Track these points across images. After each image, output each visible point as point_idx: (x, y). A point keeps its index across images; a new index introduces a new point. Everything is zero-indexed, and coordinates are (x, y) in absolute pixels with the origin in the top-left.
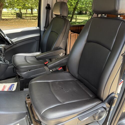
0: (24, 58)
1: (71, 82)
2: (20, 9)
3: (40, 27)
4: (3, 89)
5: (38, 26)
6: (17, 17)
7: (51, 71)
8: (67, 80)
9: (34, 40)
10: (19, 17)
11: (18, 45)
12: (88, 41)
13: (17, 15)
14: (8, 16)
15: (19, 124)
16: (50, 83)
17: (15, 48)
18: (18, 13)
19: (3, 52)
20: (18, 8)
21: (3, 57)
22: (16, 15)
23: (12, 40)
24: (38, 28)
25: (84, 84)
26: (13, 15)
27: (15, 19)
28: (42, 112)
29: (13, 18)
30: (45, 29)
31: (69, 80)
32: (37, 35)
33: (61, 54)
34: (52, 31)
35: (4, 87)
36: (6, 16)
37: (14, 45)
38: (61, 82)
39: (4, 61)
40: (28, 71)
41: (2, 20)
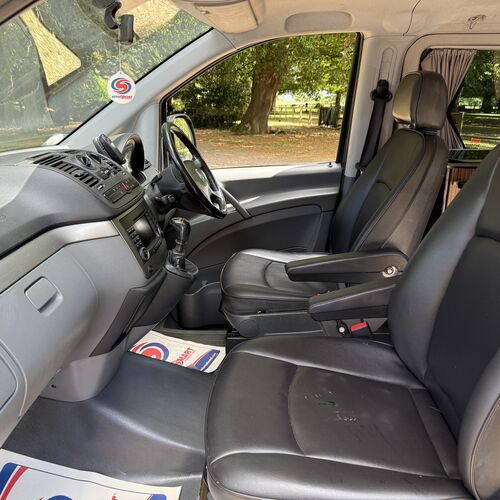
0: (260, 268)
1: (386, 391)
2: (338, 93)
3: (343, 166)
4: (181, 359)
5: (337, 162)
6: (320, 124)
7: (342, 330)
8: (375, 378)
9: (315, 209)
10: (328, 124)
11: (256, 222)
12: (481, 233)
13: (320, 117)
14: (293, 120)
15: (180, 488)
16: (298, 370)
17: (245, 230)
18: (327, 109)
19: (182, 238)
20: (330, 91)
21: (181, 252)
22: (317, 117)
23: (241, 203)
24: (336, 166)
25: (441, 414)
26: (307, 116)
27: (312, 128)
28: (217, 455)
29: (307, 125)
30: (359, 172)
31: (382, 379)
32: (330, 191)
33: (389, 271)
34: (379, 182)
35: (187, 353)
36: (286, 120)
37: (245, 219)
38: (342, 379)
39: (183, 265)
40: (256, 313)
41: (267, 132)
